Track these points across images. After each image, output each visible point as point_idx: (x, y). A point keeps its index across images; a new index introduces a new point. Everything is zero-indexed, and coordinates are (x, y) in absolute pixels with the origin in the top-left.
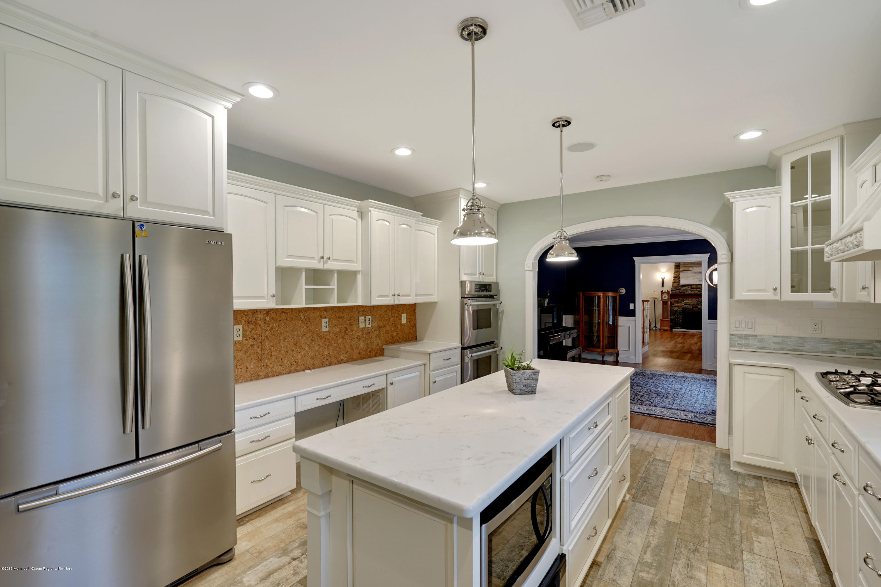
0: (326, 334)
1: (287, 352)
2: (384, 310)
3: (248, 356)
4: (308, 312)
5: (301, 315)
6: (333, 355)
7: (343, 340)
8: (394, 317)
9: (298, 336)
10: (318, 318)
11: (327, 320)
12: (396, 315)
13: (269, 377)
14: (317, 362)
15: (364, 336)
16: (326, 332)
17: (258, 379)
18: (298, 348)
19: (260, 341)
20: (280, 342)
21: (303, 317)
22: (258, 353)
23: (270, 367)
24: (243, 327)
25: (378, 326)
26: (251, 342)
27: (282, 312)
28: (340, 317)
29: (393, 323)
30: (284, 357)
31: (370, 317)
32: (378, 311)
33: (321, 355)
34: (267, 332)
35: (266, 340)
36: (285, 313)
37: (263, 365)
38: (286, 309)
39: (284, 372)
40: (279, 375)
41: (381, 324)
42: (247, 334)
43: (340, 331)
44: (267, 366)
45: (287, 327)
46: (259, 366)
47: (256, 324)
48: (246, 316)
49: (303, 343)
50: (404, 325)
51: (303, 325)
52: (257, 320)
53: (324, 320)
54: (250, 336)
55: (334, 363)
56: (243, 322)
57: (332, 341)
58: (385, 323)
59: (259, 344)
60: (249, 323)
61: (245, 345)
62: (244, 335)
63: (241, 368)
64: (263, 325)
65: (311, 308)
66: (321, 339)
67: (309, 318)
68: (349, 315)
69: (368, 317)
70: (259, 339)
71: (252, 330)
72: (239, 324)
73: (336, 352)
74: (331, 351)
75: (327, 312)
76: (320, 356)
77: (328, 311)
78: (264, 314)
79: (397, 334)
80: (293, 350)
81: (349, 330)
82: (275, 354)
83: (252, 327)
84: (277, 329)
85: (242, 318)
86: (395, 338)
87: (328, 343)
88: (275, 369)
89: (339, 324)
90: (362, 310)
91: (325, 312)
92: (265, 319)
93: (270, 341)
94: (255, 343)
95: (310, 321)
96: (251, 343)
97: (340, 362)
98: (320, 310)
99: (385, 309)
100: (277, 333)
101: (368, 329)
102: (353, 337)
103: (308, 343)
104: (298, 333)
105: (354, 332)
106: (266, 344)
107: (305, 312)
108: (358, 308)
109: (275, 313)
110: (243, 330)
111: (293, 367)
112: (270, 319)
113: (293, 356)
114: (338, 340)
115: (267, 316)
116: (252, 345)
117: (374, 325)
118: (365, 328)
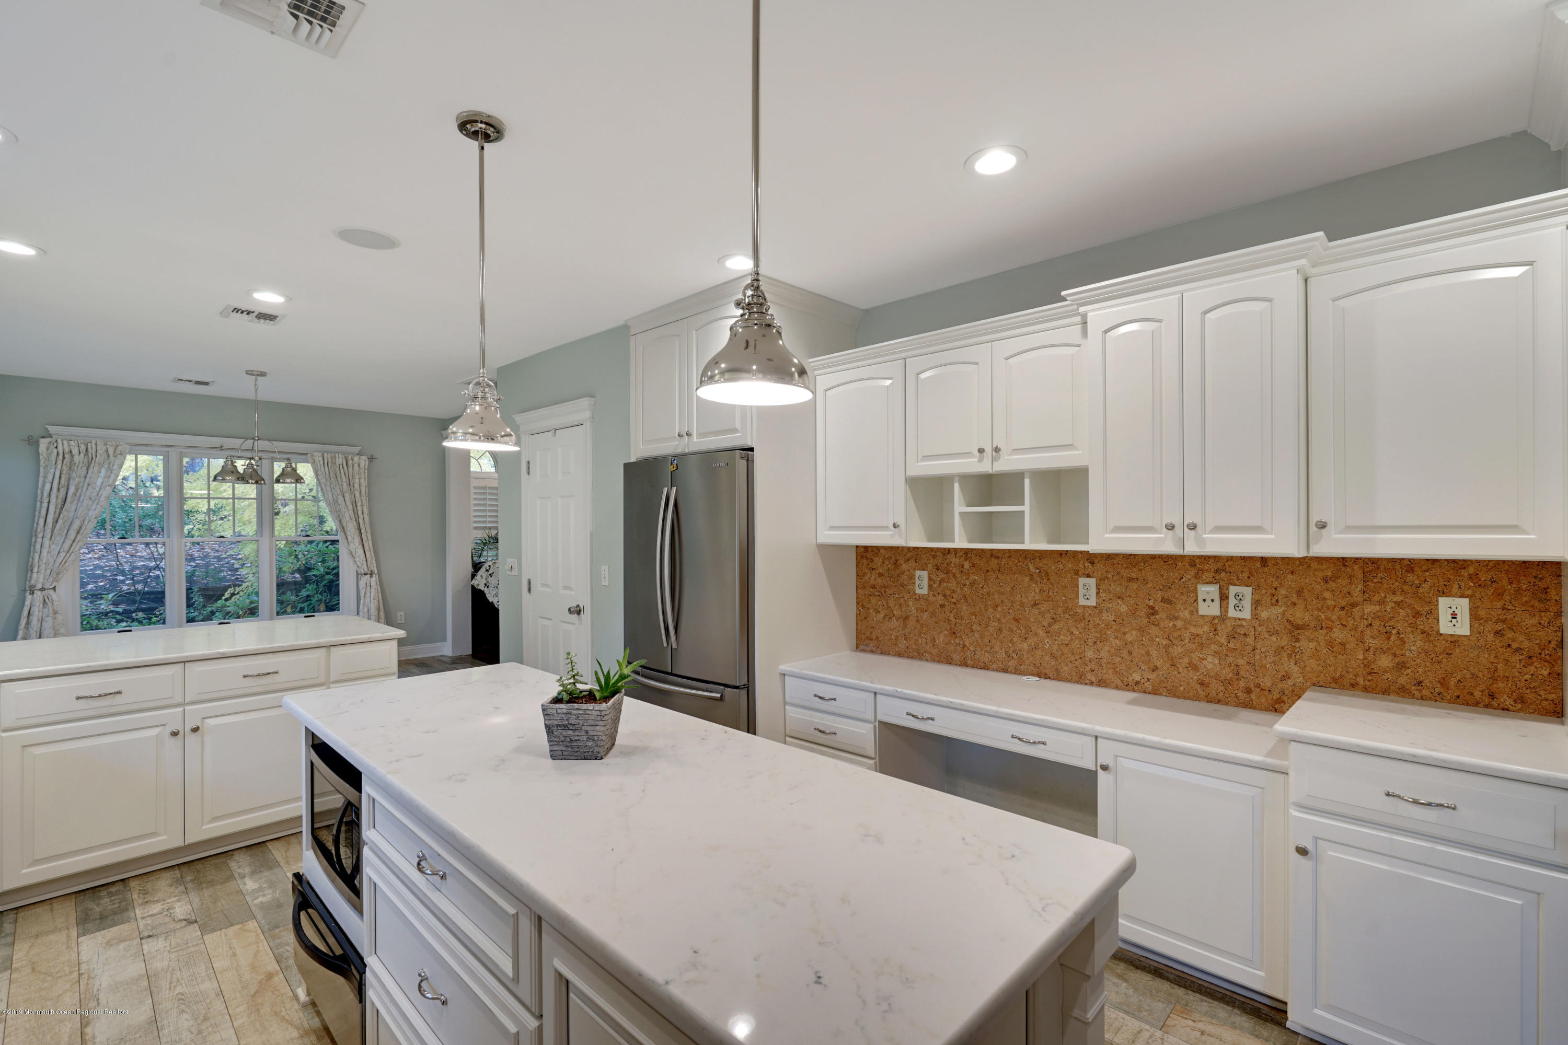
0: (1090, 611)
1: (1000, 630)
2: (1321, 574)
3: (936, 622)
4: (1044, 561)
5: (1030, 564)
6: (1109, 666)
7: (1142, 636)
8: (1382, 603)
9: (1022, 604)
10: (1069, 576)
11: (1092, 582)
12: (1398, 598)
13: (967, 666)
14: (1065, 669)
15: (1223, 640)
16: (1089, 607)
17: (950, 664)
18: (1022, 628)
19: (953, 600)
20: (986, 610)
21: (1032, 569)
22: (951, 621)
23: (969, 649)
24: (929, 574)
25: (1288, 621)
26: (940, 600)
27: (991, 556)
28: (1130, 580)
29: (1376, 623)
30: (995, 638)
31: (1247, 591)
32: (1290, 577)
33: (1078, 657)
34: (966, 589)
35: (963, 601)
36: (997, 558)
37: (958, 642)
38: (999, 550)
39: (995, 666)
40: (985, 669)
41: (1300, 615)
42: (935, 586)
43: (1134, 612)
44: (964, 646)
45: (1001, 584)
46: (952, 642)
47: (948, 572)
48: (934, 557)
49: (1032, 620)
50: (1455, 641)
51: (1034, 585)
52: (950, 565)
53: (1082, 581)
54: (939, 590)
55: (1114, 685)
56: (930, 566)
57: (1108, 632)
58: (1328, 619)
59: (952, 606)
60: (938, 569)
61: (932, 603)
62: (930, 586)
63: (926, 639)
64: (958, 575)
65: (1052, 551)
66: (1076, 621)
67: (1047, 574)
68: (1162, 576)
69: (1233, 590)
70: (952, 598)
71: (942, 580)
72: (924, 570)
73: (1119, 659)
74: (1103, 654)
75: (1092, 563)
76: (1073, 659)
77: (1096, 562)
78: (960, 557)
79: (1401, 666)
80: (1011, 630)
81: (1162, 615)
82: (978, 628)
83: (942, 576)
84: (981, 586)
85: (928, 560)
86: (1388, 675)
87: (1098, 635)
88: (977, 656)
89: (1130, 596)
90: (1212, 566)
91: (1087, 564)
92: (963, 566)
93: (969, 605)
94: (947, 604)
95: (1048, 580)
96: (941, 602)
97: (1128, 686)
98: (1074, 557)
99: (1329, 574)
100: (981, 592)
101: (1239, 623)
102: (1176, 634)
103: (1045, 624)
104: (1022, 599)
105: (1179, 624)
106: (964, 608)
107: (1038, 560)
108: (1197, 560)
109: (980, 556)
110: (930, 579)
111: (1012, 663)
112: (970, 567)
113: (1011, 641)
114: (1125, 634)
115: (966, 560)
116: (942, 606)
117: (1264, 615)
118: (1223, 617)
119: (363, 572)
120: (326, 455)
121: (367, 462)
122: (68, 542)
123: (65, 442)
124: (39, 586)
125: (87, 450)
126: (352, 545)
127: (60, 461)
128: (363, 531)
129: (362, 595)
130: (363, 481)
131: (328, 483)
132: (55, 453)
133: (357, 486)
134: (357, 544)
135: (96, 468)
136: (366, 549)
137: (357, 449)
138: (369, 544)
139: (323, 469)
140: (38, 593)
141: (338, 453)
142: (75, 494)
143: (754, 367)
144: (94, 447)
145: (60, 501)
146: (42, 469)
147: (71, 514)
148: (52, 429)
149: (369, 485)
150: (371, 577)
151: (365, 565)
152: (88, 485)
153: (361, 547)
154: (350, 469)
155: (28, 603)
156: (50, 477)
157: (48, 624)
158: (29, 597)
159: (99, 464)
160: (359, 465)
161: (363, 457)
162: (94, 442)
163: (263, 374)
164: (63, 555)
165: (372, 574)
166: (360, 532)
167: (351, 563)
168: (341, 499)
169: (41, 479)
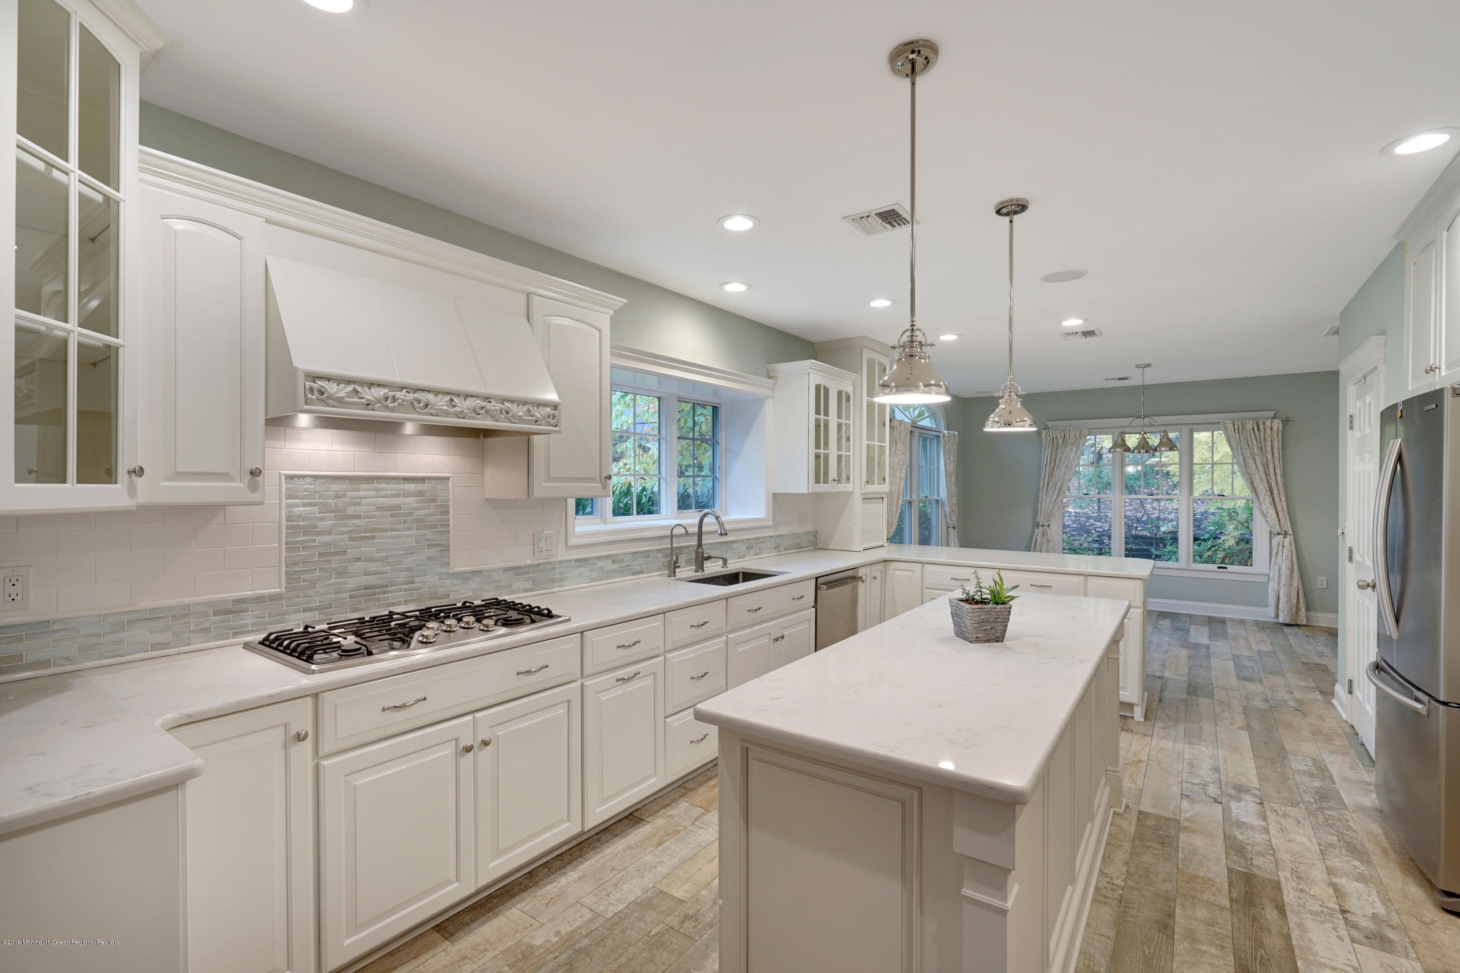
119: (1276, 532)
120: (1236, 422)
121: (1281, 426)
122: (1055, 496)
123: (1054, 431)
124: (1041, 524)
125: (1065, 436)
126: (1263, 505)
127: (1051, 444)
128: (1275, 492)
129: (1274, 553)
130: (1275, 444)
131: (1239, 448)
132: (1049, 439)
133: (1269, 448)
134: (1268, 505)
135: (1070, 447)
136: (1279, 509)
137: (1272, 413)
138: (1282, 505)
139: (1234, 435)
140: (1040, 528)
141: (1249, 419)
142: (1059, 464)
143: (893, 384)
144: (1068, 433)
145: (1051, 470)
146: (1043, 449)
147: (1057, 478)
148: (1049, 424)
149: (1284, 447)
150: (1285, 537)
151: (1277, 526)
152: (1065, 458)
153: (1272, 507)
154: (1262, 433)
155: (1036, 533)
156: (1046, 455)
157: (1044, 548)
158: (1036, 530)
159: (1071, 444)
160: (1271, 429)
161: (1276, 421)
162: (1068, 430)
163: (1148, 366)
164: (1052, 504)
165: (1286, 535)
166: (1272, 494)
167: (1264, 522)
168: (1251, 462)
169: (1043, 456)
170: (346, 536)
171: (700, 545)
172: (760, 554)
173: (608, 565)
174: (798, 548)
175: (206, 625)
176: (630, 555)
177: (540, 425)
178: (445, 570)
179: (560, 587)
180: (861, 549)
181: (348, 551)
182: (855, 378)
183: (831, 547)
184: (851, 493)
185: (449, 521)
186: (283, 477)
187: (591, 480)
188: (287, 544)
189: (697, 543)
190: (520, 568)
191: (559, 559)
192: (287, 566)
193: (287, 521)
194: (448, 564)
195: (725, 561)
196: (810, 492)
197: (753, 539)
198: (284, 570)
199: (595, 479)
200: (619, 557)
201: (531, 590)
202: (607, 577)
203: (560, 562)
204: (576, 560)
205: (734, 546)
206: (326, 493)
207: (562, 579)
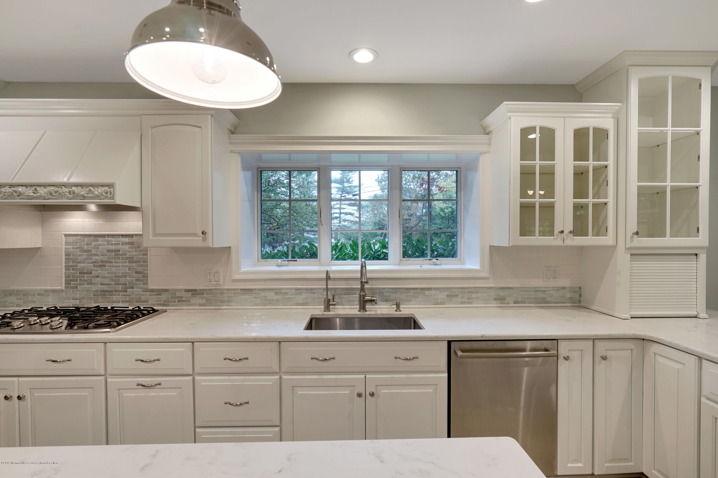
170: (92, 264)
171: (362, 289)
172: (471, 303)
173: (271, 295)
174: (541, 303)
175: (34, 299)
176: (294, 290)
177: (100, 199)
178: (145, 286)
179: (227, 306)
180: (628, 316)
181: (93, 272)
182: (617, 108)
183: (593, 307)
184: (613, 248)
185: (148, 259)
186: (63, 235)
187: (195, 235)
188: (65, 266)
189: (360, 286)
190: (196, 290)
191: (226, 287)
192: (65, 277)
193: (65, 256)
194: (147, 284)
195: (398, 305)
196: (510, 245)
197: (458, 288)
198: (64, 279)
199: (196, 234)
200: (283, 291)
201: (204, 305)
202: (270, 304)
203: (227, 290)
204: (241, 290)
205: (427, 293)
206: (82, 242)
207: (229, 301)
